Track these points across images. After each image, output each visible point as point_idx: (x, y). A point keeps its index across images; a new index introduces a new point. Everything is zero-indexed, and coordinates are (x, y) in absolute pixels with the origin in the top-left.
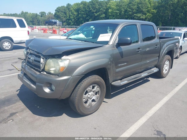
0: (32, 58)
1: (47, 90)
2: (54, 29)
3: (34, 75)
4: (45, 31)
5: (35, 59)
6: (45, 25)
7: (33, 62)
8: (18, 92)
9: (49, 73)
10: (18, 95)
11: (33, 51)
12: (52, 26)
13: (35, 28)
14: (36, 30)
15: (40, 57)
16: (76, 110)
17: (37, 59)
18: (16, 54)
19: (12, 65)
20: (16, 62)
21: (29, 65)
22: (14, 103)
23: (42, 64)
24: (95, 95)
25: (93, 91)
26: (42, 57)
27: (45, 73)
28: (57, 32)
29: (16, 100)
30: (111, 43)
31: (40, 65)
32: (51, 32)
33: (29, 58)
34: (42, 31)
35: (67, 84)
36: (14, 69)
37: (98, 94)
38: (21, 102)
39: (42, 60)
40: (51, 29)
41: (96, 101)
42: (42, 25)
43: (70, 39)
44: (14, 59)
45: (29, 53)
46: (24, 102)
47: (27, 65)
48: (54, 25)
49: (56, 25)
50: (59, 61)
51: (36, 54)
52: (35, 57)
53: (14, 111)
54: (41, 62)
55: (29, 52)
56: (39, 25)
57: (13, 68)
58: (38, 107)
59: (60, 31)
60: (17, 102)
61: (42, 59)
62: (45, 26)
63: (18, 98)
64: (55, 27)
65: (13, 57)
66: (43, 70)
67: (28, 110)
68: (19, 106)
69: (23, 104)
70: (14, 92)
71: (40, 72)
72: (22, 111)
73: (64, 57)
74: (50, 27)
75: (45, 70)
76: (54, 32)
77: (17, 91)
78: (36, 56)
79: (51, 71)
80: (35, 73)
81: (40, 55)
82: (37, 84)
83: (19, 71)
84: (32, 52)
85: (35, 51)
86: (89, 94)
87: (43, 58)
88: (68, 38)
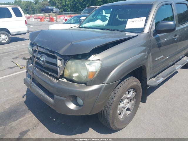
0: (43, 59)
1: (72, 106)
2: (51, 17)
3: (49, 82)
4: (41, 19)
5: (47, 60)
6: (41, 13)
7: (44, 64)
8: (25, 99)
9: (70, 80)
10: (25, 102)
11: (44, 48)
12: (49, 14)
13: (31, 17)
14: (32, 19)
15: (55, 57)
16: (110, 126)
17: (51, 60)
18: (14, 47)
19: (12, 61)
20: (16, 58)
21: (39, 67)
22: (23, 115)
23: (59, 67)
24: (129, 102)
25: (128, 98)
26: (58, 57)
27: (65, 80)
28: (55, 20)
29: (24, 111)
30: (146, 31)
31: (57, 68)
32: (48, 20)
33: (38, 59)
34: (39, 20)
35: (99, 95)
36: (15, 67)
37: (133, 101)
38: (31, 114)
39: (59, 62)
40: (47, 16)
41: (131, 109)
42: (37, 13)
43: (85, 27)
44: (13, 53)
45: (37, 52)
46: (34, 112)
47: (35, 67)
48: (51, 13)
49: (53, 12)
50: (87, 63)
51: (48, 53)
52: (46, 56)
53: (25, 129)
54: (58, 65)
55: (37, 49)
56: (34, 13)
57: (14, 65)
58: (54, 120)
59: (58, 18)
60: (25, 113)
61: (58, 60)
62: (41, 15)
63: (27, 107)
64: (52, 15)
65: (12, 51)
66: (62, 76)
67: (41, 125)
68: (29, 120)
69: (34, 117)
70: (20, 99)
71: (57, 79)
72: (35, 127)
73: (92, 57)
74: (47, 14)
75: (65, 76)
76: (51, 20)
77: (23, 97)
78: (49, 56)
79: (73, 77)
80: (50, 80)
81: (54, 54)
82: (55, 96)
83: (21, 68)
84: (41, 50)
85: (47, 49)
86: (123, 103)
87: (60, 60)
88: (81, 27)
